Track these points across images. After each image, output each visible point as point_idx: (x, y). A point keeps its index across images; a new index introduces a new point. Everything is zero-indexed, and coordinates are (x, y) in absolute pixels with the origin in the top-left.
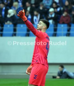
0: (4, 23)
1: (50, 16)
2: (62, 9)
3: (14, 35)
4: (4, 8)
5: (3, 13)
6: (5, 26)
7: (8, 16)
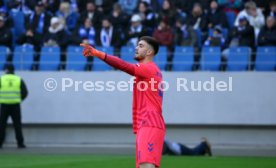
0: (42, 45)
1: (133, 30)
2: (157, 16)
3: (62, 67)
4: (43, 15)
5: (41, 24)
6: (43, 49)
7: (51, 30)
